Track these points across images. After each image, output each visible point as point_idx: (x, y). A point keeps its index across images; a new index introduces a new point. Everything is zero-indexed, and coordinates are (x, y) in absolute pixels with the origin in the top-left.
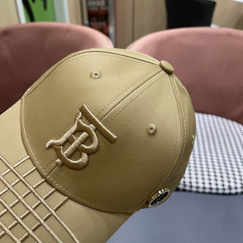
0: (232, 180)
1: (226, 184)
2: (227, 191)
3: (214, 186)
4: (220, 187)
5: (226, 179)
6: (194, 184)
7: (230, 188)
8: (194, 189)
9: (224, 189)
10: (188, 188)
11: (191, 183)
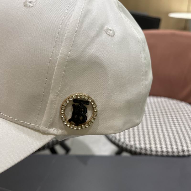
0: (184, 145)
1: (180, 148)
2: (181, 154)
3: (170, 150)
4: (175, 150)
5: (179, 144)
6: (154, 149)
7: (183, 151)
8: (154, 153)
9: (178, 152)
10: (148, 152)
11: (151, 148)
